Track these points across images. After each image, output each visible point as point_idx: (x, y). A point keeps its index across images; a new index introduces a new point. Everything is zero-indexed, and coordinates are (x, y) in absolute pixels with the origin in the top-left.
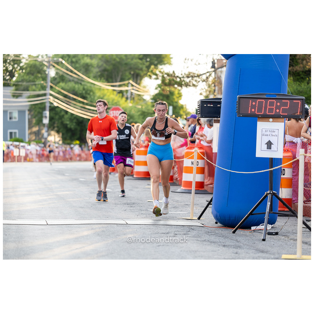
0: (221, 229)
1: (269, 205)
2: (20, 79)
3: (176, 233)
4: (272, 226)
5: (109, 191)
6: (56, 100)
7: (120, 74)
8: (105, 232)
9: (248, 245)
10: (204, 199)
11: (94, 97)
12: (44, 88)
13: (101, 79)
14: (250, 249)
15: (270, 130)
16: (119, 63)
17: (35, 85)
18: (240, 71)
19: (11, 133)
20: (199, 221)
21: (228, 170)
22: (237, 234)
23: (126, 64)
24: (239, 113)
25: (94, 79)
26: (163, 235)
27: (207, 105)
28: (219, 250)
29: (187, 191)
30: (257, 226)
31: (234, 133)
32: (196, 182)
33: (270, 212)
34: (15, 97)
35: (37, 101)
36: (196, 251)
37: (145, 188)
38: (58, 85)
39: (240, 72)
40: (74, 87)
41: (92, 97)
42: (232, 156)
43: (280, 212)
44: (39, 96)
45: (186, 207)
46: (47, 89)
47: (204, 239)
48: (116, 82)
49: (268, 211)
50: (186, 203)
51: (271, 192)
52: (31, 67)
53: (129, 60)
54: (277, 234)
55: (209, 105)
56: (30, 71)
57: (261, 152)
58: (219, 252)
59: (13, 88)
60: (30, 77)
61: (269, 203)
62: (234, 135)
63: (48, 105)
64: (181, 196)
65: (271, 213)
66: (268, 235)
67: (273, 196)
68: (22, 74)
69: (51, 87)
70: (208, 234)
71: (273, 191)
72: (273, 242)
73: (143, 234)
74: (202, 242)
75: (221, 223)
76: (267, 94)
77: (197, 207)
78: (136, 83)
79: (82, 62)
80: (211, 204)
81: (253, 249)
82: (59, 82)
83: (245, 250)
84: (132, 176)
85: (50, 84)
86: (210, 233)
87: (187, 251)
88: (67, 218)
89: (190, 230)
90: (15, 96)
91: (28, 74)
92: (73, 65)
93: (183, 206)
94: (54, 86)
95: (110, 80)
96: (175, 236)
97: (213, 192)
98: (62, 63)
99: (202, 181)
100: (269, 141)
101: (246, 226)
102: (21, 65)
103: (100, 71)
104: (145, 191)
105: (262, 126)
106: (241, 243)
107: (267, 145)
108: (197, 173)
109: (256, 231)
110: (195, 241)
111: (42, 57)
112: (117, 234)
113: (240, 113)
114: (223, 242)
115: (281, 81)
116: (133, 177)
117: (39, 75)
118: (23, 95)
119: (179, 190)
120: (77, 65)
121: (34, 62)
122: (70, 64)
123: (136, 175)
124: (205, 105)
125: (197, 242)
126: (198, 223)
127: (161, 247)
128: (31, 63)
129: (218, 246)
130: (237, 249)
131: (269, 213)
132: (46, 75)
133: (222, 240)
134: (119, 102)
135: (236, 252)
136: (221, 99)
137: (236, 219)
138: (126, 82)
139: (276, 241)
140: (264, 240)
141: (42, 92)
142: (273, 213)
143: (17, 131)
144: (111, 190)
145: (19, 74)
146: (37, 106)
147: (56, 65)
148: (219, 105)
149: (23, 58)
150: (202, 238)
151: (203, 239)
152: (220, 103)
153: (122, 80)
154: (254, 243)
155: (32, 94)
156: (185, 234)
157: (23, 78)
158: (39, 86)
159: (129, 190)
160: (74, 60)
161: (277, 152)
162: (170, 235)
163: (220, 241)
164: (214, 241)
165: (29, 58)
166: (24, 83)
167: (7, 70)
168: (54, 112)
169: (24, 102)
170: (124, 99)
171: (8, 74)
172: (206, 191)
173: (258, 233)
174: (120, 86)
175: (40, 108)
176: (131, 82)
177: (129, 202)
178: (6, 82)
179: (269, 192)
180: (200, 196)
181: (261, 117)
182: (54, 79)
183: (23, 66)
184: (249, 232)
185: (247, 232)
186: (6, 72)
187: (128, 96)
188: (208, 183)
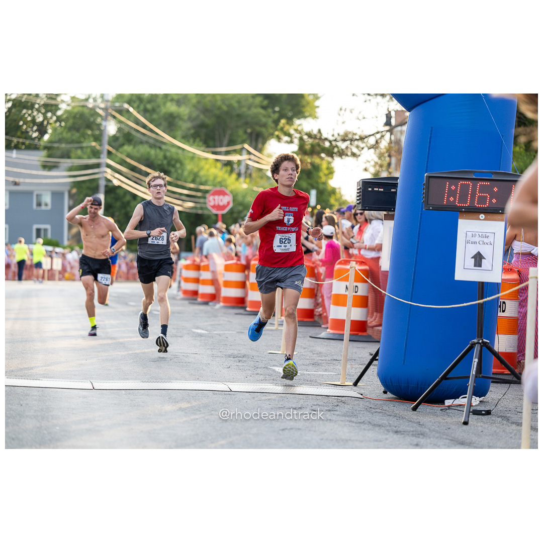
0: (393, 403)
1: (476, 363)
2: (57, 138)
3: (314, 407)
4: (482, 399)
5: (203, 334)
6: (117, 175)
7: (229, 132)
9: (437, 432)
10: (365, 351)
11: (183, 171)
12: (96, 154)
13: (194, 142)
14: (441, 438)
15: (481, 234)
16: (227, 113)
17: (82, 148)
18: (431, 131)
19: (38, 231)
20: (355, 388)
21: (407, 302)
22: (420, 412)
23: (239, 116)
24: (428, 204)
25: (183, 141)
27: (373, 189)
28: (387, 439)
29: (337, 336)
30: (455, 398)
31: (418, 239)
32: (351, 321)
33: (478, 375)
34: (47, 169)
35: (84, 176)
36: (347, 441)
38: (121, 150)
39: (431, 134)
40: (149, 153)
41: (180, 171)
42: (414, 278)
43: (495, 376)
44: (87, 167)
45: (334, 364)
46: (102, 156)
47: (363, 419)
48: (221, 146)
49: (474, 373)
50: (335, 358)
51: (479, 340)
52: (74, 117)
53: (245, 109)
54: (488, 413)
55: (377, 189)
56: (74, 123)
57: (464, 272)
58: (387, 442)
59: (44, 153)
60: (72, 135)
61: (476, 360)
62: (418, 242)
63: (102, 183)
64: (326, 344)
65: (479, 377)
66: (474, 414)
67: (484, 348)
68: (59, 130)
69: (109, 153)
70: (369, 412)
71: (482, 340)
72: (482, 426)
74: (358, 425)
75: (392, 393)
76: (476, 172)
77: (353, 364)
78: (255, 149)
79: (163, 110)
80: (377, 360)
81: (446, 439)
82: (122, 145)
83: (432, 439)
84: (244, 308)
85: (107, 147)
86: (374, 410)
87: (332, 440)
88: (127, 379)
89: (340, 404)
90: (46, 167)
91: (70, 129)
92: (148, 115)
93: (329, 362)
94: (113, 151)
95: (211, 143)
97: (380, 339)
98: (128, 111)
99: (363, 319)
100: (479, 253)
101: (436, 398)
102: (59, 113)
103: (194, 127)
105: (466, 227)
106: (425, 427)
107: (474, 259)
108: (354, 305)
109: (453, 408)
110: (347, 423)
111: (95, 100)
112: (213, 408)
113: (429, 203)
114: (395, 425)
115: (502, 151)
116: (246, 311)
117: (89, 132)
118: (61, 165)
119: (323, 335)
120: (155, 116)
121: (80, 109)
122: (142, 113)
123: (250, 307)
124: (370, 189)
125: (350, 424)
126: (353, 392)
127: (287, 431)
128: (76, 110)
129: (386, 432)
130: (419, 437)
131: (476, 377)
132: (102, 132)
133: (393, 421)
134: (225, 180)
135: (415, 443)
136: (397, 178)
137: (419, 386)
138: (238, 147)
139: (487, 426)
140: (466, 423)
141: (93, 161)
142: (483, 377)
143: (48, 227)
144: (206, 332)
145: (55, 130)
146: (84, 185)
147: (117, 115)
148: (394, 189)
149: (63, 101)
150: (359, 418)
151: (361, 419)
152: (395, 186)
153: (231, 143)
154: (449, 428)
155: (75, 165)
156: (329, 410)
157: (60, 137)
158: (89, 150)
159: (238, 332)
160: (149, 106)
161: (492, 272)
163: (389, 423)
164: (380, 423)
165: (73, 102)
166: (63, 145)
167: (33, 121)
168: (112, 195)
169: (61, 178)
170: (234, 176)
171: (35, 128)
172: (370, 336)
173: (457, 411)
174: (227, 153)
175: (89, 188)
176: (246, 146)
177: (236, 352)
178: (32, 142)
179: (475, 341)
180: (358, 346)
181: (464, 212)
182: (114, 140)
183: (62, 115)
184: (441, 410)
185: (438, 410)
186: (32, 125)
187: (240, 171)
188: (374, 323)
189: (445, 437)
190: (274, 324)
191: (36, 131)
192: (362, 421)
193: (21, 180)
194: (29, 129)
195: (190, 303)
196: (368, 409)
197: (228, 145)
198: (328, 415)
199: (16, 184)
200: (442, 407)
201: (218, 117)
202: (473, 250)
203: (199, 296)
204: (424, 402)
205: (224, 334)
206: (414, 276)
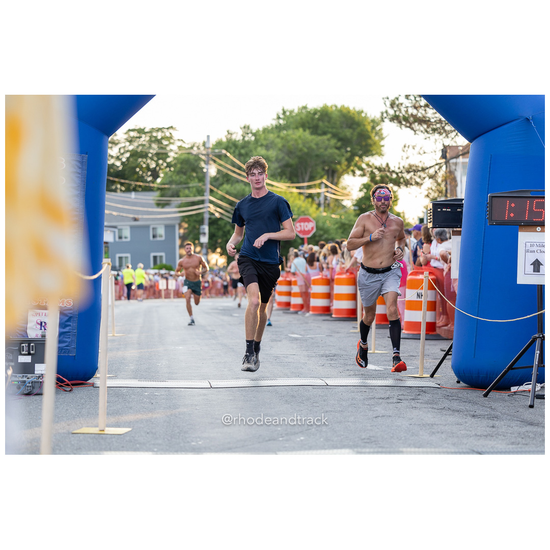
0: (466, 390)
1: (538, 354)
2: (168, 181)
3: (400, 397)
4: (542, 385)
5: (298, 338)
6: (219, 210)
7: (309, 170)
8: (295, 397)
9: (508, 415)
10: (437, 348)
12: (200, 192)
13: (281, 179)
14: (513, 420)
15: (538, 244)
16: (307, 154)
17: (188, 188)
18: (491, 158)
19: (155, 258)
20: (432, 379)
22: (490, 398)
23: (317, 156)
24: (491, 220)
25: (272, 179)
26: (381, 400)
27: (442, 210)
28: (466, 422)
29: (411, 335)
30: (520, 386)
32: (426, 322)
34: (160, 207)
35: (192, 211)
37: (349, 333)
38: (221, 188)
39: (491, 161)
40: (244, 190)
42: (480, 284)
44: (193, 204)
45: (411, 360)
46: (205, 194)
48: (303, 182)
49: (537, 363)
50: (411, 354)
51: (540, 335)
52: (182, 163)
53: (322, 150)
55: (445, 210)
56: (181, 168)
57: (525, 277)
58: (467, 425)
59: (158, 193)
60: (180, 178)
61: (538, 352)
62: (483, 253)
63: (207, 216)
65: (541, 367)
66: (537, 398)
68: (169, 174)
69: (211, 191)
70: (447, 399)
71: (543, 334)
73: (352, 400)
74: (440, 411)
75: (465, 382)
76: (532, 191)
77: (428, 359)
78: (332, 183)
80: (451, 354)
81: (517, 421)
82: (222, 184)
83: (505, 421)
84: (330, 315)
85: (209, 186)
86: (451, 398)
87: (419, 425)
88: (239, 378)
89: (421, 393)
91: (180, 172)
92: (242, 158)
94: (215, 189)
95: (295, 180)
96: (399, 402)
97: (453, 336)
98: (226, 156)
99: (433, 321)
100: (537, 260)
101: (503, 386)
102: (169, 160)
103: (280, 167)
104: (350, 336)
105: (525, 238)
106: (497, 411)
107: (533, 266)
108: (428, 310)
109: (518, 393)
110: (430, 410)
111: (198, 148)
112: (314, 401)
113: (493, 219)
114: (472, 410)
116: (332, 317)
117: (194, 175)
118: (172, 202)
121: (187, 156)
122: (237, 157)
123: (335, 314)
124: (439, 210)
125: (433, 410)
126: (431, 383)
127: (380, 418)
128: (183, 157)
129: (464, 417)
130: (494, 420)
131: (538, 366)
132: (205, 174)
133: (469, 407)
134: (307, 210)
135: (492, 425)
136: (462, 200)
137: (489, 376)
138: (318, 182)
140: (531, 406)
141: (199, 198)
143: (163, 254)
144: (300, 336)
145: (166, 174)
147: (218, 160)
148: (459, 209)
149: (171, 150)
150: (440, 405)
152: (461, 206)
153: (312, 178)
154: (518, 411)
155: (184, 202)
156: (413, 399)
157: (171, 179)
158: (194, 190)
159: (327, 336)
160: (243, 151)
162: (391, 400)
163: (466, 409)
164: (458, 409)
165: (180, 150)
166: (174, 186)
167: (148, 168)
168: (215, 226)
169: (172, 213)
170: (315, 206)
171: (149, 173)
172: (439, 335)
173: (522, 396)
174: (309, 187)
175: (196, 221)
176: (324, 181)
177: (327, 352)
178: (147, 185)
179: (537, 335)
180: (430, 344)
181: (523, 225)
182: (215, 180)
183: (171, 161)
184: (508, 395)
185: (505, 396)
186: (146, 171)
187: (320, 201)
188: (441, 324)
189: (515, 419)
190: (357, 328)
191: (150, 175)
192: (443, 407)
193: (140, 217)
194: (144, 174)
195: (284, 313)
196: (447, 397)
197: (309, 181)
198: (413, 403)
199: (135, 220)
200: (508, 393)
201: (300, 158)
202: (532, 258)
203: (292, 306)
204: (494, 390)
205: (316, 337)
206: (481, 282)
